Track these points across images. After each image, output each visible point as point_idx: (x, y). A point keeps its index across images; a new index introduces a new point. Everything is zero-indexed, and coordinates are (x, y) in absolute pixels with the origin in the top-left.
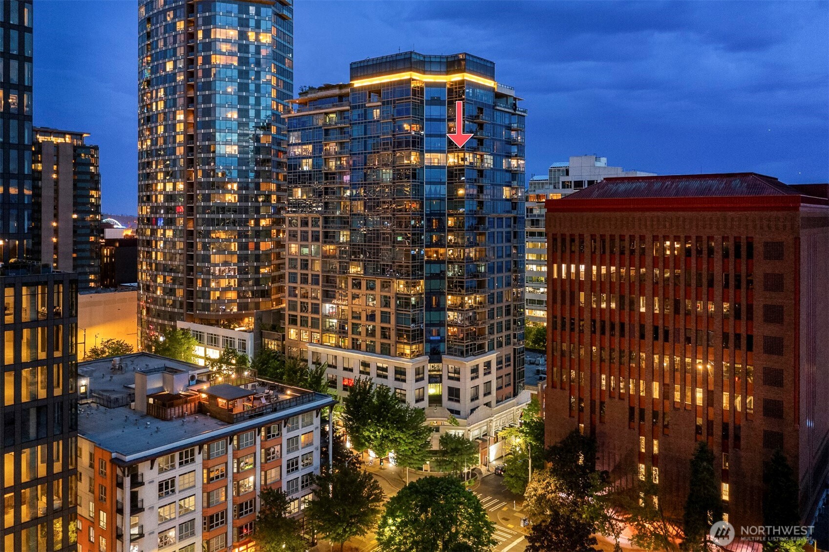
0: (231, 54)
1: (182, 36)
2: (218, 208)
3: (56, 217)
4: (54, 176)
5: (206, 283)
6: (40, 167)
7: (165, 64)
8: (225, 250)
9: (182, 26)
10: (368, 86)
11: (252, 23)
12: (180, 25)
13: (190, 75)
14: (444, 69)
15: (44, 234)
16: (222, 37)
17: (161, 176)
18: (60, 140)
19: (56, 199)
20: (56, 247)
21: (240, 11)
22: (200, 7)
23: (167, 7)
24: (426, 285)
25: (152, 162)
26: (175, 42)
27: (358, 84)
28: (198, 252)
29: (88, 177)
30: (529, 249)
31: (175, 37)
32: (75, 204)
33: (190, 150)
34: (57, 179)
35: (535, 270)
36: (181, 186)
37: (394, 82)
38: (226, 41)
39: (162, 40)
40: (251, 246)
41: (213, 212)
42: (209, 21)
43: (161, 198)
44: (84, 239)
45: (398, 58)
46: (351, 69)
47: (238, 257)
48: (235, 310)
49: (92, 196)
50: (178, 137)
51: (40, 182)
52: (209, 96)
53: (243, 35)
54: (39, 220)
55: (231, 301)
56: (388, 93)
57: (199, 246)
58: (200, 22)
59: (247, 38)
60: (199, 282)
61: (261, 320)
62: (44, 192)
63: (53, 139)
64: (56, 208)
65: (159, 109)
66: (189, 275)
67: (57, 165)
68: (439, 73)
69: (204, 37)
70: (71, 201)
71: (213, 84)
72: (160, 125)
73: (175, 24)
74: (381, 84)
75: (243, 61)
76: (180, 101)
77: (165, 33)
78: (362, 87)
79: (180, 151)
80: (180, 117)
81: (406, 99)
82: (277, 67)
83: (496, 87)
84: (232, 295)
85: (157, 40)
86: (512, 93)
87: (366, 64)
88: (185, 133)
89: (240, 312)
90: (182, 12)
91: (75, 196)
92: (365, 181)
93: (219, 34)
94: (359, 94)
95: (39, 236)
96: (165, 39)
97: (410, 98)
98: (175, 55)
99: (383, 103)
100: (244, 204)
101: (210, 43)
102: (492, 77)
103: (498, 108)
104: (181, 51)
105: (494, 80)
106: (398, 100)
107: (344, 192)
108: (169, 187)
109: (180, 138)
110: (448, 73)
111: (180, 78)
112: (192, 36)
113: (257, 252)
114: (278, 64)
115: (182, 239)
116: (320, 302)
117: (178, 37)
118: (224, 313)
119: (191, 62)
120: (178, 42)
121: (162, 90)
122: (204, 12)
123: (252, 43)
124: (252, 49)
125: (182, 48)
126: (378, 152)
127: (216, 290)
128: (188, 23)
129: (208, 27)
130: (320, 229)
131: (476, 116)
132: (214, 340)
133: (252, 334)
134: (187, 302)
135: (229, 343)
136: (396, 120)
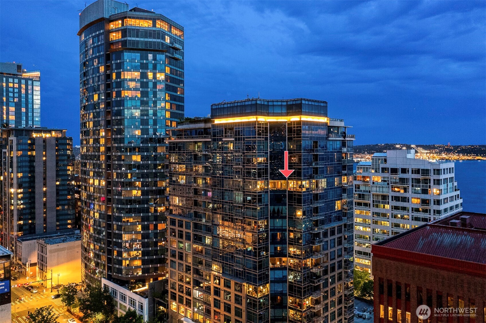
0: (136, 89)
1: (103, 76)
2: (127, 200)
3: (45, 185)
4: (44, 158)
5: (120, 254)
6: (34, 153)
7: (93, 95)
8: (132, 231)
9: (103, 70)
10: (224, 124)
11: (150, 66)
12: (102, 69)
13: (108, 105)
14: (284, 111)
15: (37, 196)
16: (129, 77)
17: (91, 174)
18: (48, 135)
19: (45, 173)
20: (45, 204)
21: (142, 58)
22: (114, 56)
23: (94, 56)
24: (271, 286)
25: (87, 163)
26: (99, 81)
27: (217, 121)
28: (115, 232)
29: (66, 157)
30: (357, 214)
31: (99, 77)
32: (58, 176)
33: (108, 158)
34: (46, 160)
35: (362, 230)
36: (103, 183)
37: (243, 123)
38: (132, 80)
39: (92, 79)
40: (152, 227)
41: (123, 204)
42: (120, 66)
43: (92, 189)
44: (63, 198)
45: (247, 103)
46: (212, 109)
47: (142, 236)
48: (140, 273)
49: (69, 170)
50: (101, 147)
51: (34, 163)
52: (120, 120)
53: (144, 75)
54: (33, 187)
55: (137, 267)
56: (239, 131)
57: (115, 227)
58: (114, 67)
59: (147, 77)
60: (115, 253)
61: (154, 289)
62: (37, 170)
63: (44, 135)
64: (45, 179)
65: (90, 127)
66: (109, 246)
67: (45, 151)
68: (281, 115)
69: (117, 78)
70: (54, 173)
71: (122, 111)
72: (91, 138)
73: (99, 68)
74: (234, 123)
75: (144, 94)
76: (103, 123)
77: (93, 74)
78: (220, 124)
79: (103, 158)
80: (103, 134)
81: (253, 138)
82: (171, 96)
83: (328, 122)
84: (138, 263)
85: (89, 78)
86: (342, 124)
87: (222, 106)
88: (105, 145)
89: (144, 275)
90: (102, 60)
91: (57, 171)
92: (223, 199)
93: (127, 75)
94: (218, 129)
95: (34, 198)
96: (93, 78)
97: (255, 137)
98: (99, 90)
99: (236, 139)
100: (146, 197)
101: (120, 82)
102: (325, 115)
103: (330, 139)
104: (102, 87)
105: (327, 117)
106: (247, 138)
107: (208, 205)
108: (97, 182)
109: (102, 149)
110: (287, 114)
111: (102, 106)
112: (108, 77)
113: (155, 231)
114: (171, 93)
115: (104, 221)
116: (191, 287)
117: (101, 77)
118: (132, 276)
119: (108, 95)
120: (101, 81)
121: (92, 113)
122: (116, 60)
123: (151, 81)
124: (151, 85)
125: (103, 85)
126: (232, 178)
127: (126, 259)
128: (107, 68)
129: (119, 71)
130: (191, 231)
131: (311, 150)
132: (123, 298)
133: (147, 299)
134: (108, 266)
135: (132, 302)
136: (246, 154)
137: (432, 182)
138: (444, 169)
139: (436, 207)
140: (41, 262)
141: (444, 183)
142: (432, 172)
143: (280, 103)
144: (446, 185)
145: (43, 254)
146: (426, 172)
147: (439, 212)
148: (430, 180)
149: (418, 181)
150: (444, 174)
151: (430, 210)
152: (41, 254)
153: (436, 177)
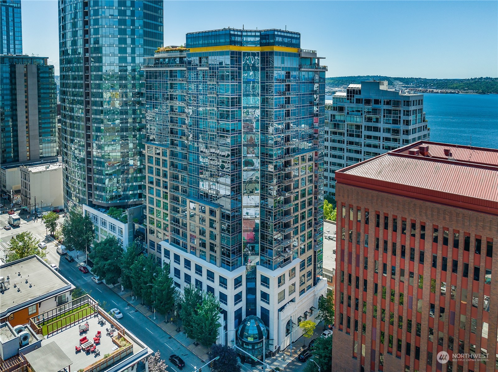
3: (27, 113)
26: (76, 8)
31: (76, 4)
38: (109, 8)
46: (187, 38)
52: (98, 48)
57: (95, 155)
61: (133, 215)
66: (89, 173)
70: (36, 102)
75: (122, 22)
81: (226, 67)
87: (197, 35)
92: (198, 127)
97: (229, 67)
98: (77, 18)
99: (210, 68)
103: (302, 69)
106: (220, 67)
114: (149, 21)
116: (168, 212)
121: (70, 41)
130: (167, 159)
131: (283, 80)
132: (104, 223)
133: (127, 224)
134: (88, 192)
135: (113, 228)
136: (219, 83)
137: (402, 112)
138: (414, 101)
139: (405, 137)
140: (25, 189)
141: (413, 114)
142: (403, 103)
143: (253, 34)
144: (415, 115)
145: (26, 181)
146: (397, 103)
147: (407, 141)
148: (400, 111)
149: (389, 111)
150: (413, 105)
151: (399, 139)
152: (25, 181)
153: (406, 108)
